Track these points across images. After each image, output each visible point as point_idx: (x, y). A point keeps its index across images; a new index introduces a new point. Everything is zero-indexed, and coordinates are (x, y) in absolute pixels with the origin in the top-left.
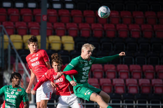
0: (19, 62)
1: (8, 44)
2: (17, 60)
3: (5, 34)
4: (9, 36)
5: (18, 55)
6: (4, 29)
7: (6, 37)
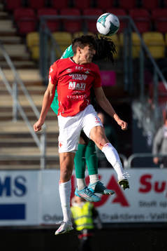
0: (160, 80)
1: (139, 49)
2: (156, 78)
3: (134, 31)
4: (141, 34)
5: (157, 69)
6: (132, 22)
7: (135, 37)
